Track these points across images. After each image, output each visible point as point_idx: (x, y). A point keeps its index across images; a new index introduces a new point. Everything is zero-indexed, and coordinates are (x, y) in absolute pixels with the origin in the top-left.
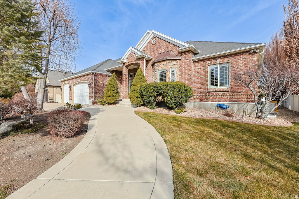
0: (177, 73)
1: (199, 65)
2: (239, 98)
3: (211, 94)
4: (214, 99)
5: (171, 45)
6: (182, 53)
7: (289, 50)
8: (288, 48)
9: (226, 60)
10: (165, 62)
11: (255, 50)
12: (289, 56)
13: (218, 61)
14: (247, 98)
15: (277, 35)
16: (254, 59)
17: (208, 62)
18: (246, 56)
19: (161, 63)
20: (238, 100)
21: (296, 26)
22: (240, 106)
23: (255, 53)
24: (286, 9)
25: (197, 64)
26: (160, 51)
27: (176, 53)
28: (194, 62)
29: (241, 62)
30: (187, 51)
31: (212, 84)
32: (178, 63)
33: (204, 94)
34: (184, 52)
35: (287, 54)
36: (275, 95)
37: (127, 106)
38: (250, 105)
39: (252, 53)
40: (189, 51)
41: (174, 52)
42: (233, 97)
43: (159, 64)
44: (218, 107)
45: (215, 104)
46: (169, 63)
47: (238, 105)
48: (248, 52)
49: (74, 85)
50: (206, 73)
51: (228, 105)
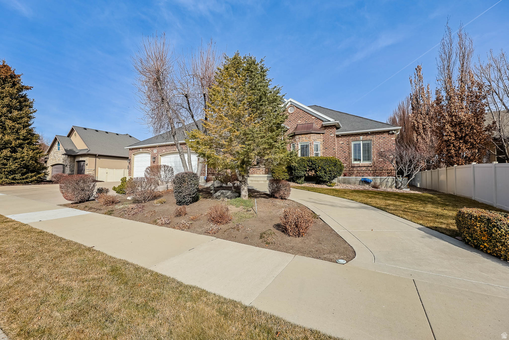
0: (320, 147)
1: (342, 141)
2: (381, 173)
3: (355, 169)
4: (358, 174)
5: (313, 117)
6: (326, 127)
7: (416, 125)
8: (416, 123)
9: (369, 137)
10: (309, 135)
11: (393, 132)
12: (416, 131)
13: (361, 137)
14: (387, 173)
15: (403, 104)
16: (392, 139)
17: (351, 138)
18: (386, 135)
19: (303, 136)
20: (380, 175)
21: (421, 101)
22: (382, 180)
23: (393, 133)
24: (413, 82)
25: (340, 139)
26: (299, 122)
27: (319, 126)
28: (338, 136)
29: (382, 141)
30: (331, 126)
31: (355, 160)
32: (322, 137)
33: (348, 169)
34: (328, 126)
35: (414, 129)
36: (410, 170)
37: (263, 182)
38: (390, 179)
39: (391, 134)
40: (333, 126)
41: (317, 125)
42: (376, 172)
43: (300, 136)
44: (362, 181)
45: (360, 178)
46: (313, 137)
47: (381, 179)
48: (388, 132)
49: (160, 155)
50: (349, 148)
51: (371, 179)
